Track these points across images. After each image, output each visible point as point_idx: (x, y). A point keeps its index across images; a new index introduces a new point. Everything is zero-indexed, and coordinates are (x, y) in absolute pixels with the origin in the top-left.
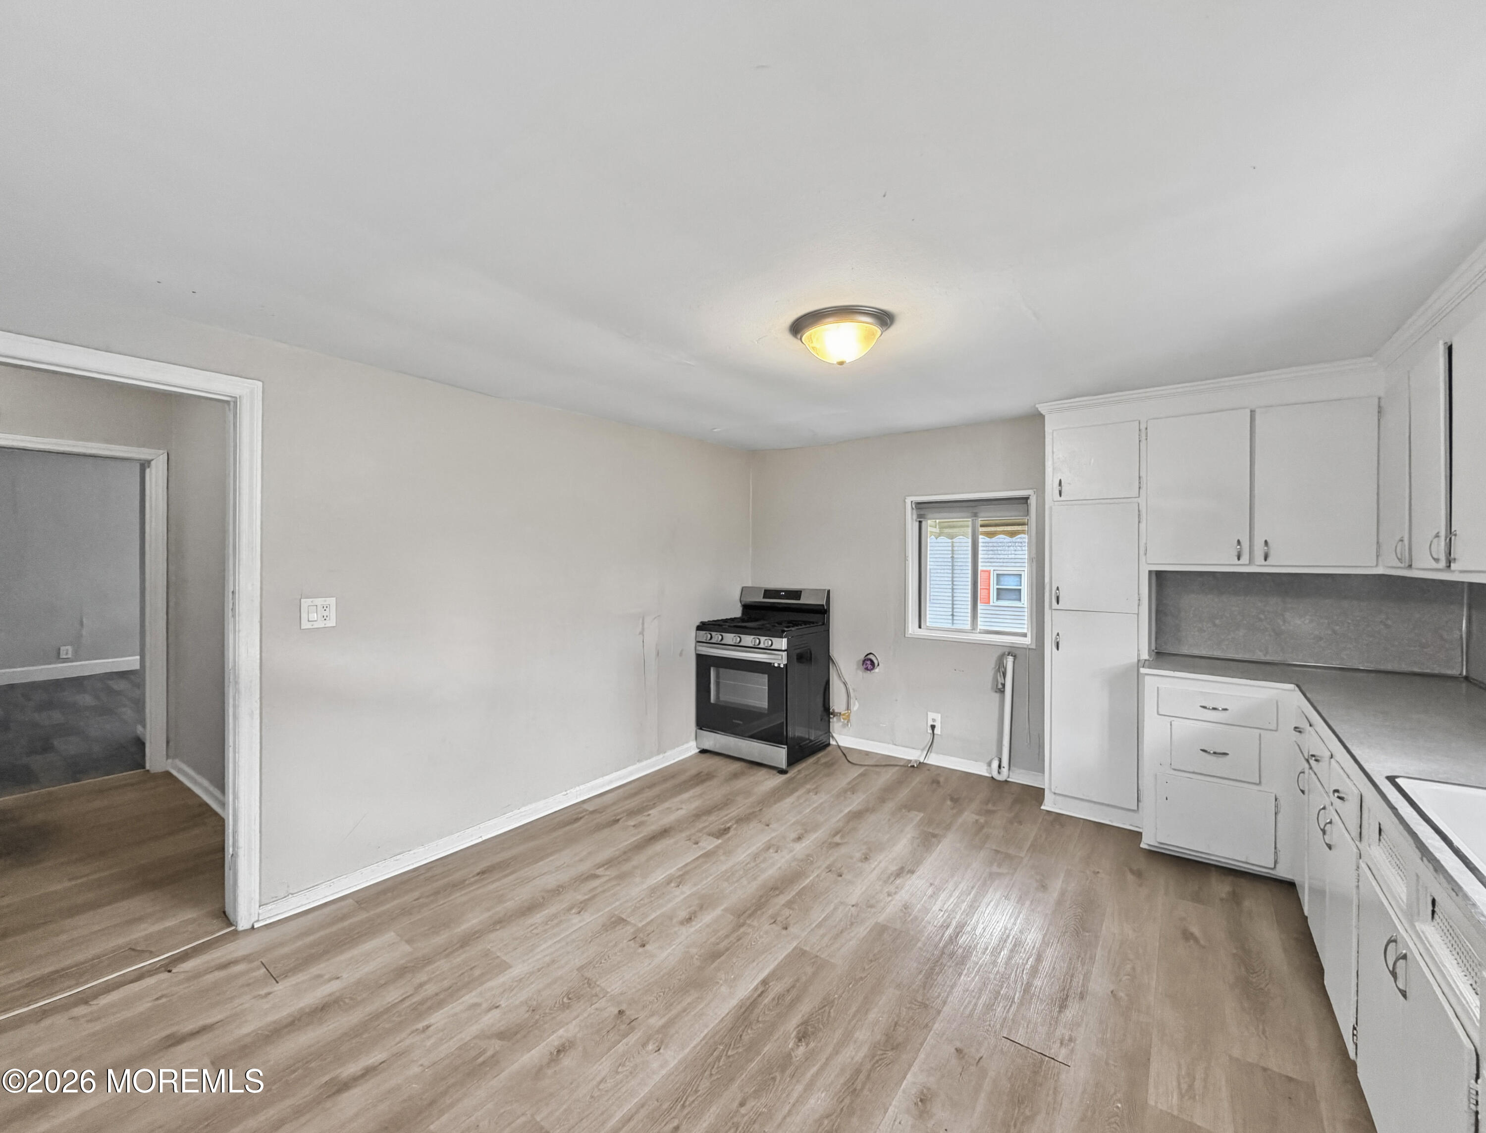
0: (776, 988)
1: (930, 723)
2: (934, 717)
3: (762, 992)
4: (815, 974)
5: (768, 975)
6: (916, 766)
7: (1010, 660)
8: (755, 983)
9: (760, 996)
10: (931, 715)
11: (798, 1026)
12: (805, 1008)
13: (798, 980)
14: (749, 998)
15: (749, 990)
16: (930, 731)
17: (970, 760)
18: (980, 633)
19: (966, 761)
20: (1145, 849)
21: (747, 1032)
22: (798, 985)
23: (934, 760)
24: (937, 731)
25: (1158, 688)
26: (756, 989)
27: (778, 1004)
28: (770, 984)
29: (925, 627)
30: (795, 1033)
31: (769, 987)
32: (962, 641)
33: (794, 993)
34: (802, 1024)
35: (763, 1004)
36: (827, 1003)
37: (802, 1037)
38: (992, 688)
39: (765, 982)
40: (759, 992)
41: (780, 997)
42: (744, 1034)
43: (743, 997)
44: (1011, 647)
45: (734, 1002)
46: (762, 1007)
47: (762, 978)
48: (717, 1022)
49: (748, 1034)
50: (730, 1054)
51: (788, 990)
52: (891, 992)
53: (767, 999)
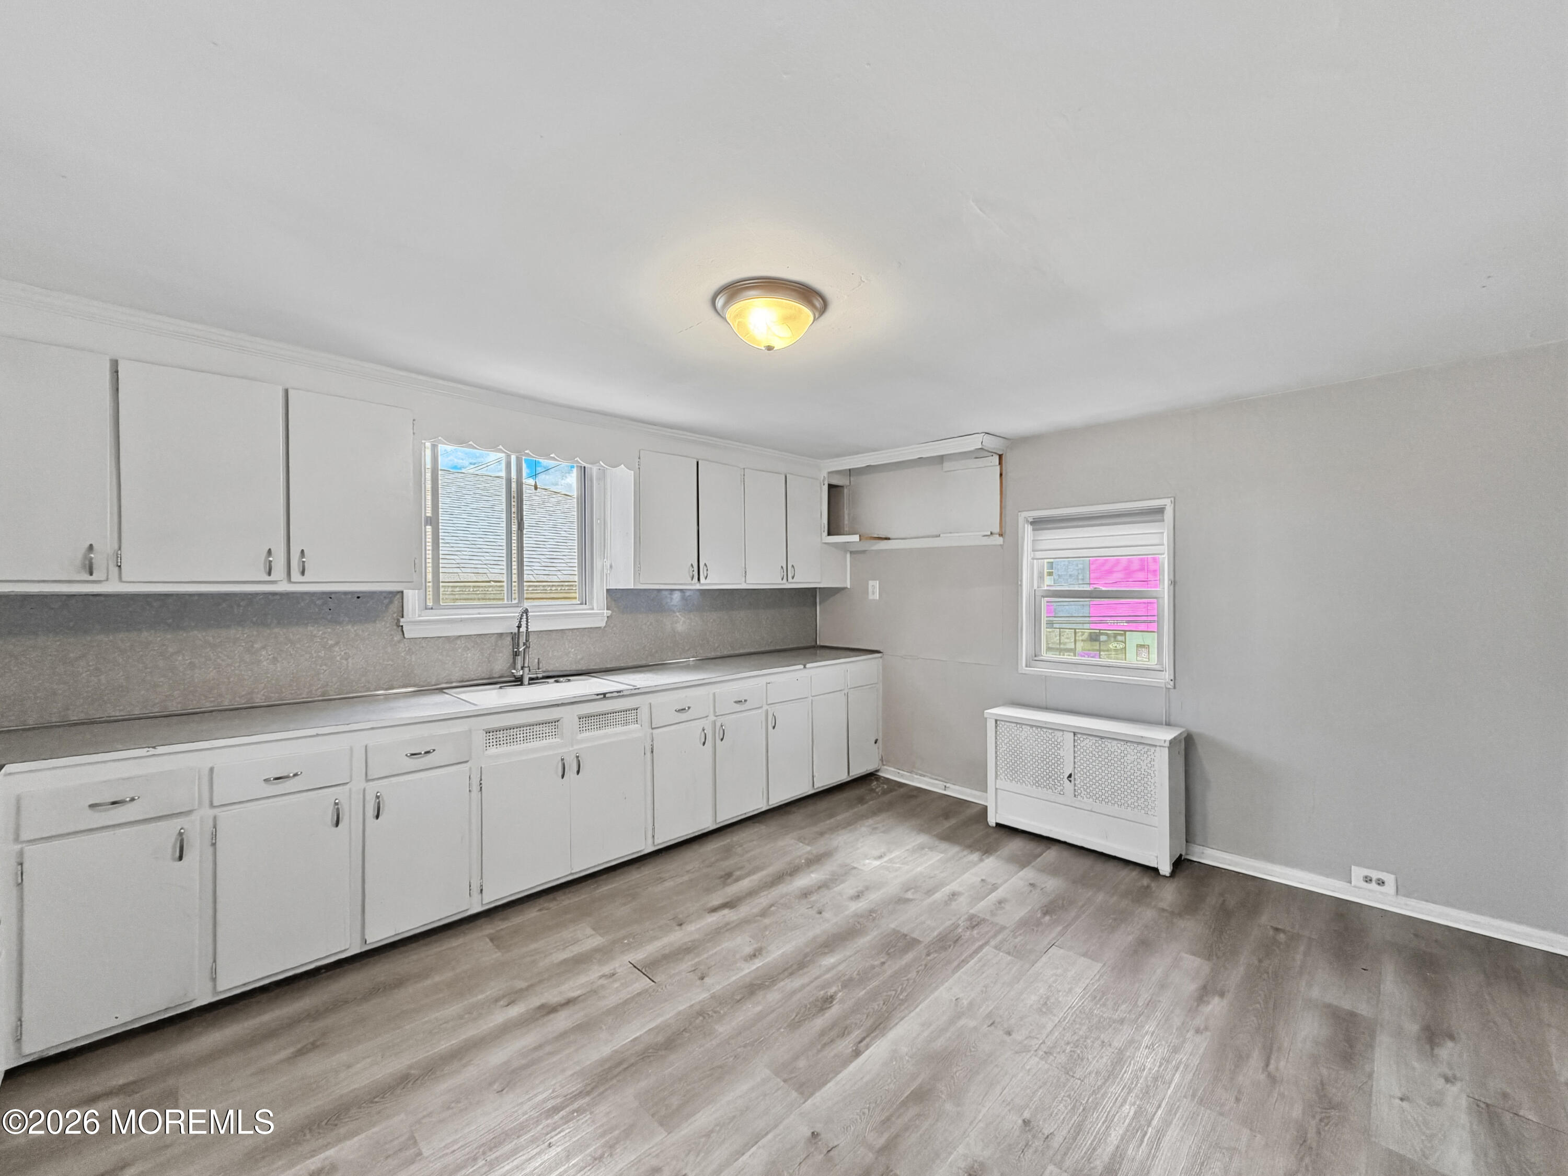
0: (845, 1046)
3: (861, 1042)
4: (796, 1058)
5: (851, 1062)
8: (867, 1053)
9: (864, 1039)
11: (830, 1007)
12: (820, 1022)
13: (819, 1051)
14: (876, 1037)
15: (874, 1045)
22: (819, 1047)
26: (867, 1047)
27: (846, 1028)
28: (851, 1050)
30: (834, 1003)
31: (852, 1047)
33: (826, 1039)
34: (826, 1009)
35: (861, 1030)
36: (795, 1025)
37: (829, 1000)
39: (857, 1053)
40: (864, 1042)
41: (843, 1034)
43: (882, 1040)
45: (892, 1035)
46: (862, 1028)
47: (861, 1057)
49: (878, 1005)
50: (894, 992)
51: (832, 1041)
52: (723, 1029)
53: (856, 1034)
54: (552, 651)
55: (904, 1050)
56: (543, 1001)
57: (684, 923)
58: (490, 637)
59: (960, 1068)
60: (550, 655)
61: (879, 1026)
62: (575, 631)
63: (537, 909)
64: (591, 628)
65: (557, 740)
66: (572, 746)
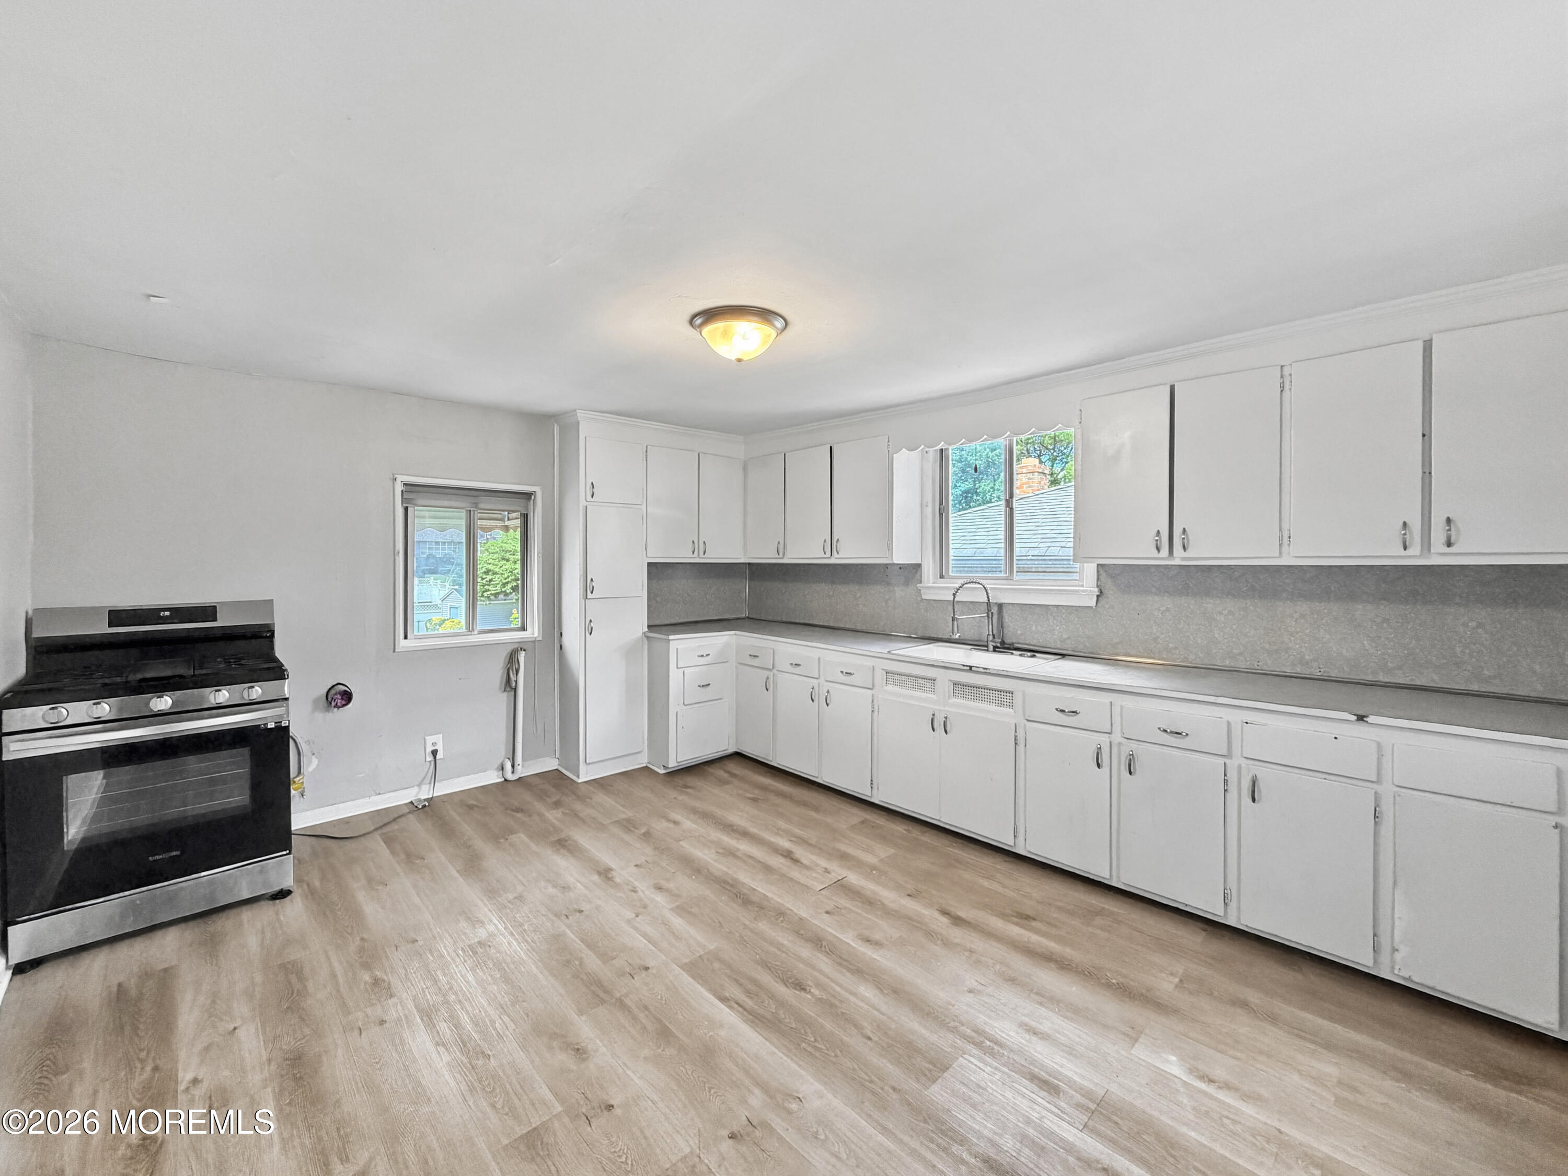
0: (734, 992)
1: (430, 749)
2: (436, 740)
3: (738, 1004)
4: (724, 963)
5: (714, 995)
6: (427, 804)
7: (522, 656)
8: (723, 1007)
9: (741, 1006)
10: (430, 740)
11: (787, 987)
13: (729, 977)
14: (743, 1015)
15: (732, 1013)
16: (430, 758)
17: (478, 773)
18: (479, 634)
19: (473, 776)
20: (664, 774)
21: (787, 1023)
22: (736, 977)
23: (443, 789)
24: (439, 756)
25: (677, 649)
26: (730, 1007)
27: (757, 996)
28: (728, 996)
29: (413, 637)
30: (794, 991)
31: (732, 997)
32: (460, 645)
33: (745, 982)
34: (785, 984)
35: (753, 1006)
36: (764, 964)
37: (800, 986)
38: (500, 689)
39: (723, 1000)
40: (736, 1006)
41: (748, 993)
42: (790, 1025)
43: (739, 1019)
44: (519, 642)
46: (756, 1007)
47: (719, 1002)
48: (768, 1044)
49: (790, 1023)
50: (812, 1039)
51: (741, 985)
52: (763, 926)
53: (749, 1003)
54: (1036, 626)
55: (722, 1033)
56: (794, 850)
57: (914, 897)
58: (980, 605)
59: (690, 1073)
60: (1034, 628)
61: (755, 1019)
62: (1061, 608)
63: (906, 828)
64: (1079, 607)
65: (932, 696)
66: (944, 706)
